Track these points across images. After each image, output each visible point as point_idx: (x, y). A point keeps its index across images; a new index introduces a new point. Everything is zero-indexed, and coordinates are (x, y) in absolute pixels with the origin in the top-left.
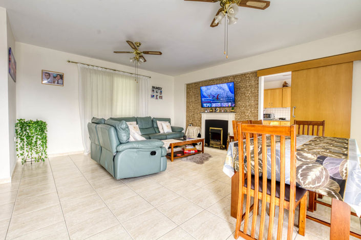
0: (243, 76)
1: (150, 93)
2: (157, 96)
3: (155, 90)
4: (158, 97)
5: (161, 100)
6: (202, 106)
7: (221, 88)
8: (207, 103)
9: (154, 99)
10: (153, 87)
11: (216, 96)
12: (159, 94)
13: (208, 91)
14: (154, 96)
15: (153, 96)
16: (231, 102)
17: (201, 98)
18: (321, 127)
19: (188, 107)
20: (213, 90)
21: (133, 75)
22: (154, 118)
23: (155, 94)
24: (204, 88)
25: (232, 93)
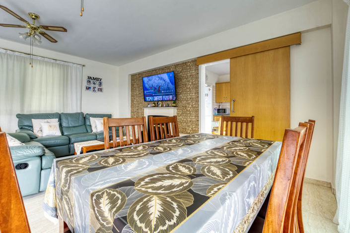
0: (184, 64)
1: (85, 84)
2: (94, 88)
3: (92, 81)
4: (96, 89)
5: (100, 93)
6: (145, 100)
7: (161, 79)
8: (150, 96)
9: (90, 92)
10: (89, 78)
11: (157, 88)
12: (97, 86)
13: (150, 82)
14: (90, 88)
15: (88, 88)
16: (172, 95)
17: (144, 90)
18: (250, 124)
19: (132, 101)
20: (155, 81)
21: (58, 62)
22: (87, 114)
23: (92, 86)
24: (146, 79)
25: (172, 84)
